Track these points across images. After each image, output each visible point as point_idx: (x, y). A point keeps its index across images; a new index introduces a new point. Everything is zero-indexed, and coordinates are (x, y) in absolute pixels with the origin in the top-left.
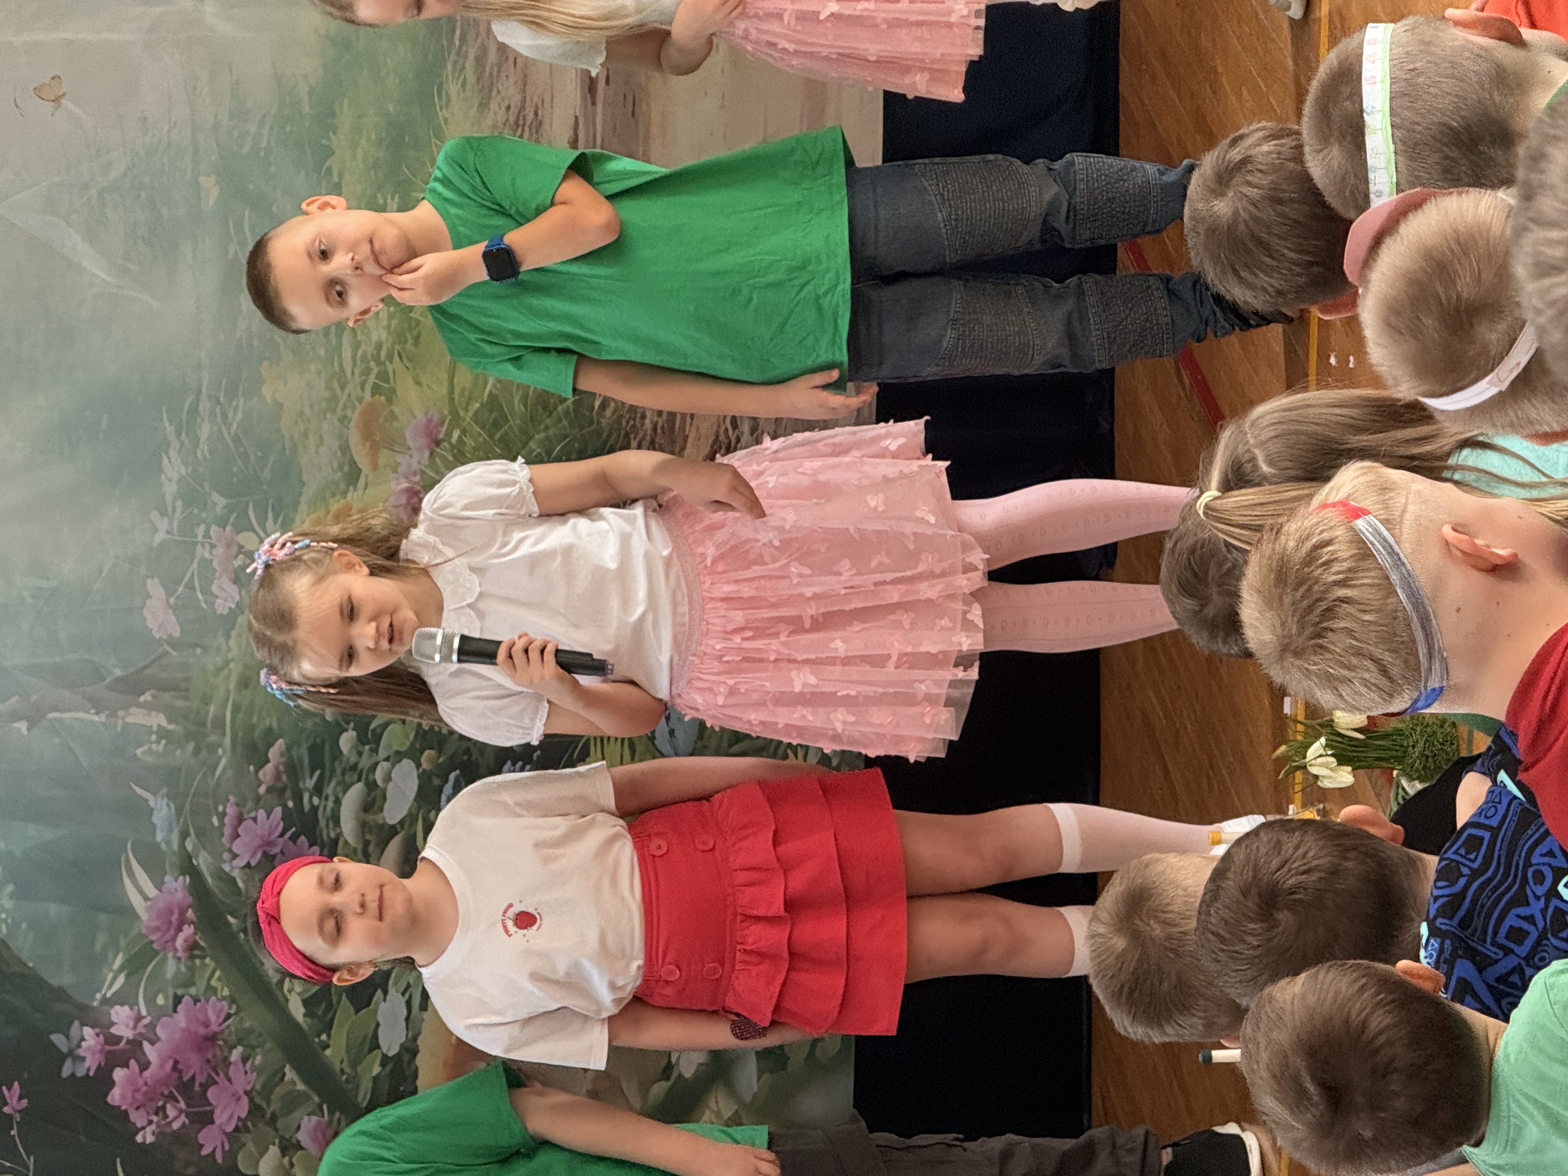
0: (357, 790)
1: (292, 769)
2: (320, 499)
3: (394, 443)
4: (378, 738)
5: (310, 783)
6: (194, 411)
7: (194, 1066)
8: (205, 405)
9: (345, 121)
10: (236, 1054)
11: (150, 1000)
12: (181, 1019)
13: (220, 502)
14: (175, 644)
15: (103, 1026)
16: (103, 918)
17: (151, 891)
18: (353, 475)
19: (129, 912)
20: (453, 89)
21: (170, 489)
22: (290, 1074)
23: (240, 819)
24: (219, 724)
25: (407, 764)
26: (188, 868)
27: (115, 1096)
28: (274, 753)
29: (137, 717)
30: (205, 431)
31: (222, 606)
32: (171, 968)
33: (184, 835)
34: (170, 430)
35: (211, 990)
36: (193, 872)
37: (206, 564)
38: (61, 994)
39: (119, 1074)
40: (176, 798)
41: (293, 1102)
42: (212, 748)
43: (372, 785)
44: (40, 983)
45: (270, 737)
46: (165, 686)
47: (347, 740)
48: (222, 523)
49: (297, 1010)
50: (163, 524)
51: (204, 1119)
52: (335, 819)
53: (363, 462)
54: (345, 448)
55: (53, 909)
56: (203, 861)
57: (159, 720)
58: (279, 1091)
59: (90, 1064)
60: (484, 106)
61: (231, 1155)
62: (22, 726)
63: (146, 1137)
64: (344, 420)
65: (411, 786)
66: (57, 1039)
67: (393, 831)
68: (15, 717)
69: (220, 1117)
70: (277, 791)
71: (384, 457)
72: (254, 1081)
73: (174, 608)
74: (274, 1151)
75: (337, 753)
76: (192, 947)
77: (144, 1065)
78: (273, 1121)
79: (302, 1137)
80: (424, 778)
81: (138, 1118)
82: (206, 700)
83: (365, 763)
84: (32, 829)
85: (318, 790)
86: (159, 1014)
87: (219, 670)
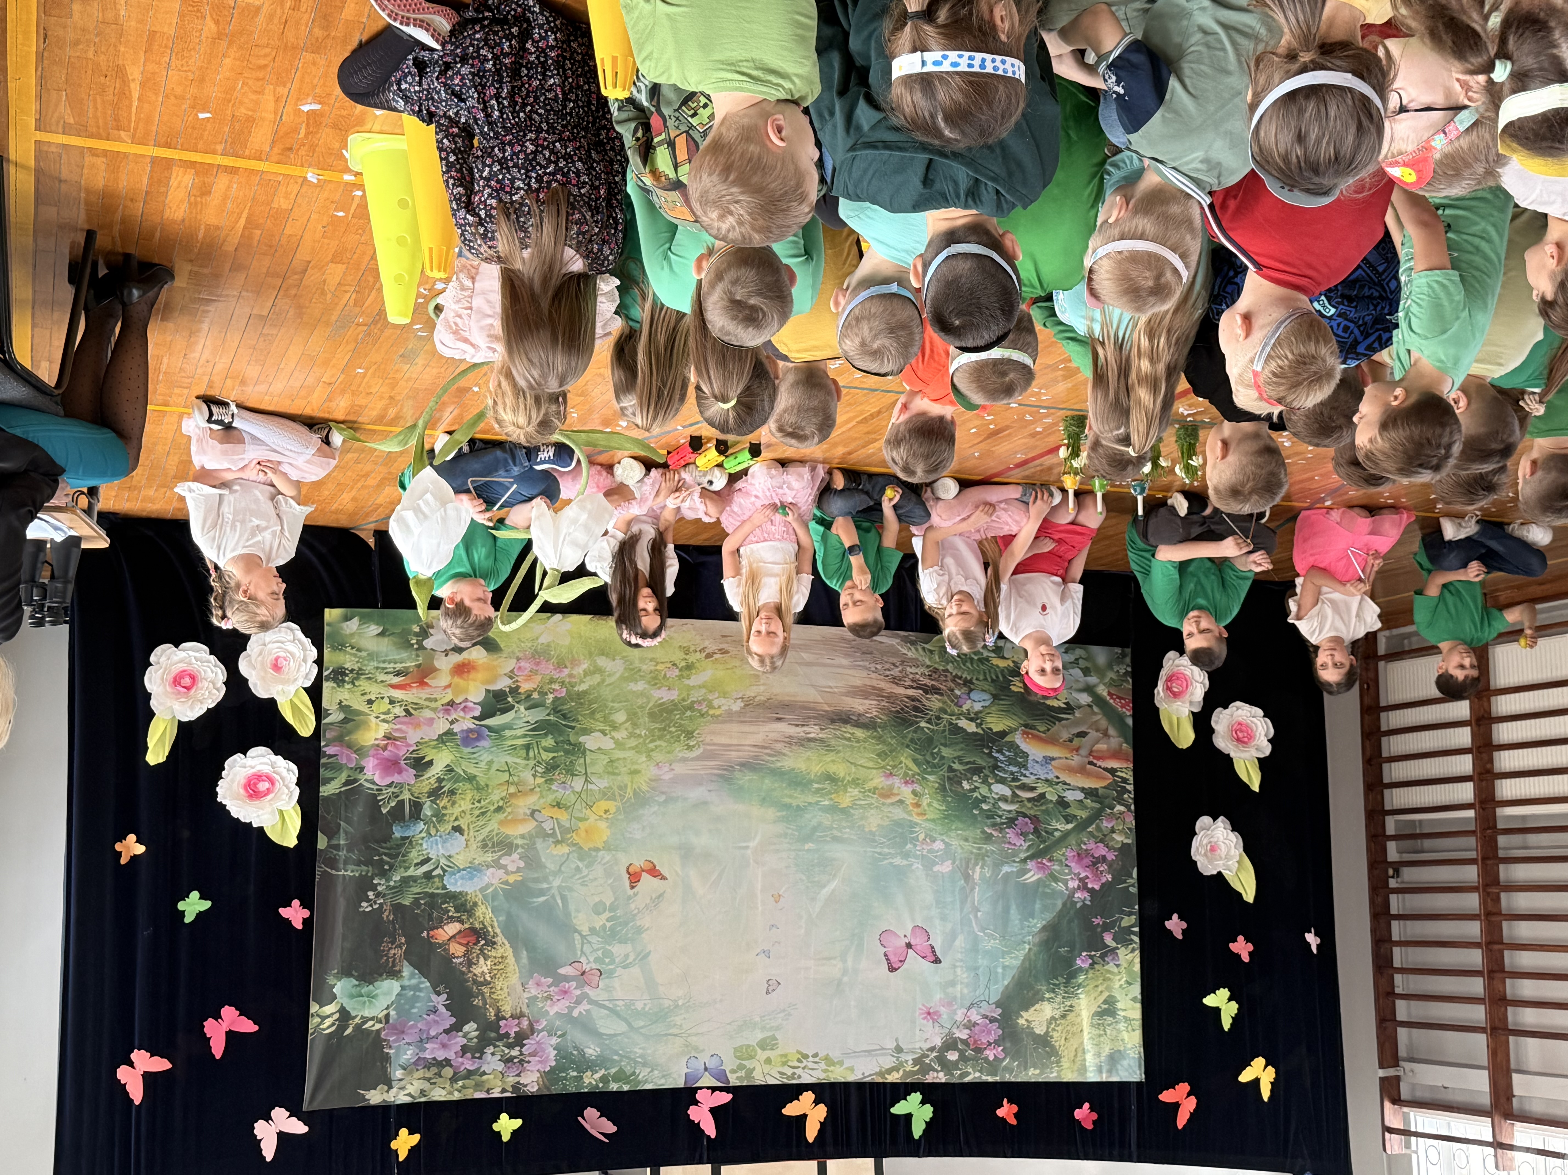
0: (1001, 804)
1: (994, 825)
2: (909, 813)
3: (891, 788)
4: (984, 797)
5: (998, 819)
6: (880, 854)
7: (1087, 861)
8: (878, 850)
9: (787, 800)
10: (1084, 847)
11: (1067, 874)
12: (1073, 865)
13: (909, 846)
14: (954, 863)
15: (1074, 891)
16: (1040, 890)
17: (1032, 873)
18: (901, 802)
19: (1039, 880)
20: (779, 764)
21: (905, 862)
22: (1090, 829)
23: (1010, 843)
24: (979, 849)
25: (992, 787)
26: (1024, 861)
27: (1097, 887)
28: (989, 831)
29: (977, 876)
30: (886, 850)
31: (942, 846)
32: (1056, 867)
33: (1014, 861)
34: (886, 862)
35: (1063, 855)
36: (1026, 859)
37: (929, 851)
38: (1064, 904)
39: (1090, 886)
40: (1003, 863)
41: (1099, 828)
42: (987, 851)
43: (999, 799)
44: (1061, 911)
45: (983, 832)
46: (967, 867)
47: (985, 807)
48: (915, 846)
49: (1070, 826)
50: (916, 865)
51: (1104, 858)
52: (1010, 811)
53: (897, 798)
54: (893, 804)
55: (1038, 906)
56: (1023, 856)
57: (978, 868)
58: (1095, 833)
59: (1086, 895)
60: (784, 755)
61: (1115, 850)
62: (979, 914)
63: (1109, 877)
64: (883, 804)
65: (1000, 786)
66: (1078, 905)
67: (1014, 792)
68: (976, 917)
69: (1104, 853)
70: (1001, 830)
71: (895, 791)
72: (1092, 840)
73: (943, 862)
74: (1114, 835)
75: (989, 810)
76: (1050, 860)
77: (1087, 877)
78: (1105, 835)
79: (1110, 826)
80: (998, 782)
81: (1104, 880)
82: (972, 853)
83: (992, 801)
84: (1012, 912)
85: (1000, 817)
86: (1071, 872)
87: (962, 848)
